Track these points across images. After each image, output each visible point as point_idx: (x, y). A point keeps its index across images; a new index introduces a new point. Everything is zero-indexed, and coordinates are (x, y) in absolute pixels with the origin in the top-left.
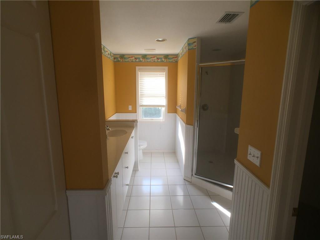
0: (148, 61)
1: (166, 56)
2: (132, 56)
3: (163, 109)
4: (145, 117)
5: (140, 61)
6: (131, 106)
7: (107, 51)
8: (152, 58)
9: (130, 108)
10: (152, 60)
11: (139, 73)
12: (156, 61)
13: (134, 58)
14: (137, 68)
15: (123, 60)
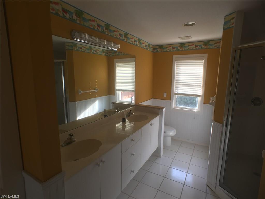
0: (186, 49)
1: (207, 43)
2: (170, 46)
3: (199, 99)
4: (180, 105)
5: (178, 50)
6: (166, 93)
7: (144, 43)
8: (190, 46)
9: (165, 95)
10: (190, 48)
11: (176, 61)
12: (195, 48)
13: (171, 48)
14: (174, 57)
15: (161, 51)
